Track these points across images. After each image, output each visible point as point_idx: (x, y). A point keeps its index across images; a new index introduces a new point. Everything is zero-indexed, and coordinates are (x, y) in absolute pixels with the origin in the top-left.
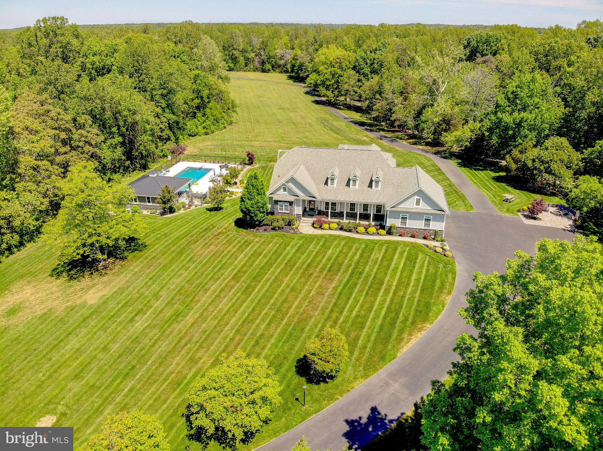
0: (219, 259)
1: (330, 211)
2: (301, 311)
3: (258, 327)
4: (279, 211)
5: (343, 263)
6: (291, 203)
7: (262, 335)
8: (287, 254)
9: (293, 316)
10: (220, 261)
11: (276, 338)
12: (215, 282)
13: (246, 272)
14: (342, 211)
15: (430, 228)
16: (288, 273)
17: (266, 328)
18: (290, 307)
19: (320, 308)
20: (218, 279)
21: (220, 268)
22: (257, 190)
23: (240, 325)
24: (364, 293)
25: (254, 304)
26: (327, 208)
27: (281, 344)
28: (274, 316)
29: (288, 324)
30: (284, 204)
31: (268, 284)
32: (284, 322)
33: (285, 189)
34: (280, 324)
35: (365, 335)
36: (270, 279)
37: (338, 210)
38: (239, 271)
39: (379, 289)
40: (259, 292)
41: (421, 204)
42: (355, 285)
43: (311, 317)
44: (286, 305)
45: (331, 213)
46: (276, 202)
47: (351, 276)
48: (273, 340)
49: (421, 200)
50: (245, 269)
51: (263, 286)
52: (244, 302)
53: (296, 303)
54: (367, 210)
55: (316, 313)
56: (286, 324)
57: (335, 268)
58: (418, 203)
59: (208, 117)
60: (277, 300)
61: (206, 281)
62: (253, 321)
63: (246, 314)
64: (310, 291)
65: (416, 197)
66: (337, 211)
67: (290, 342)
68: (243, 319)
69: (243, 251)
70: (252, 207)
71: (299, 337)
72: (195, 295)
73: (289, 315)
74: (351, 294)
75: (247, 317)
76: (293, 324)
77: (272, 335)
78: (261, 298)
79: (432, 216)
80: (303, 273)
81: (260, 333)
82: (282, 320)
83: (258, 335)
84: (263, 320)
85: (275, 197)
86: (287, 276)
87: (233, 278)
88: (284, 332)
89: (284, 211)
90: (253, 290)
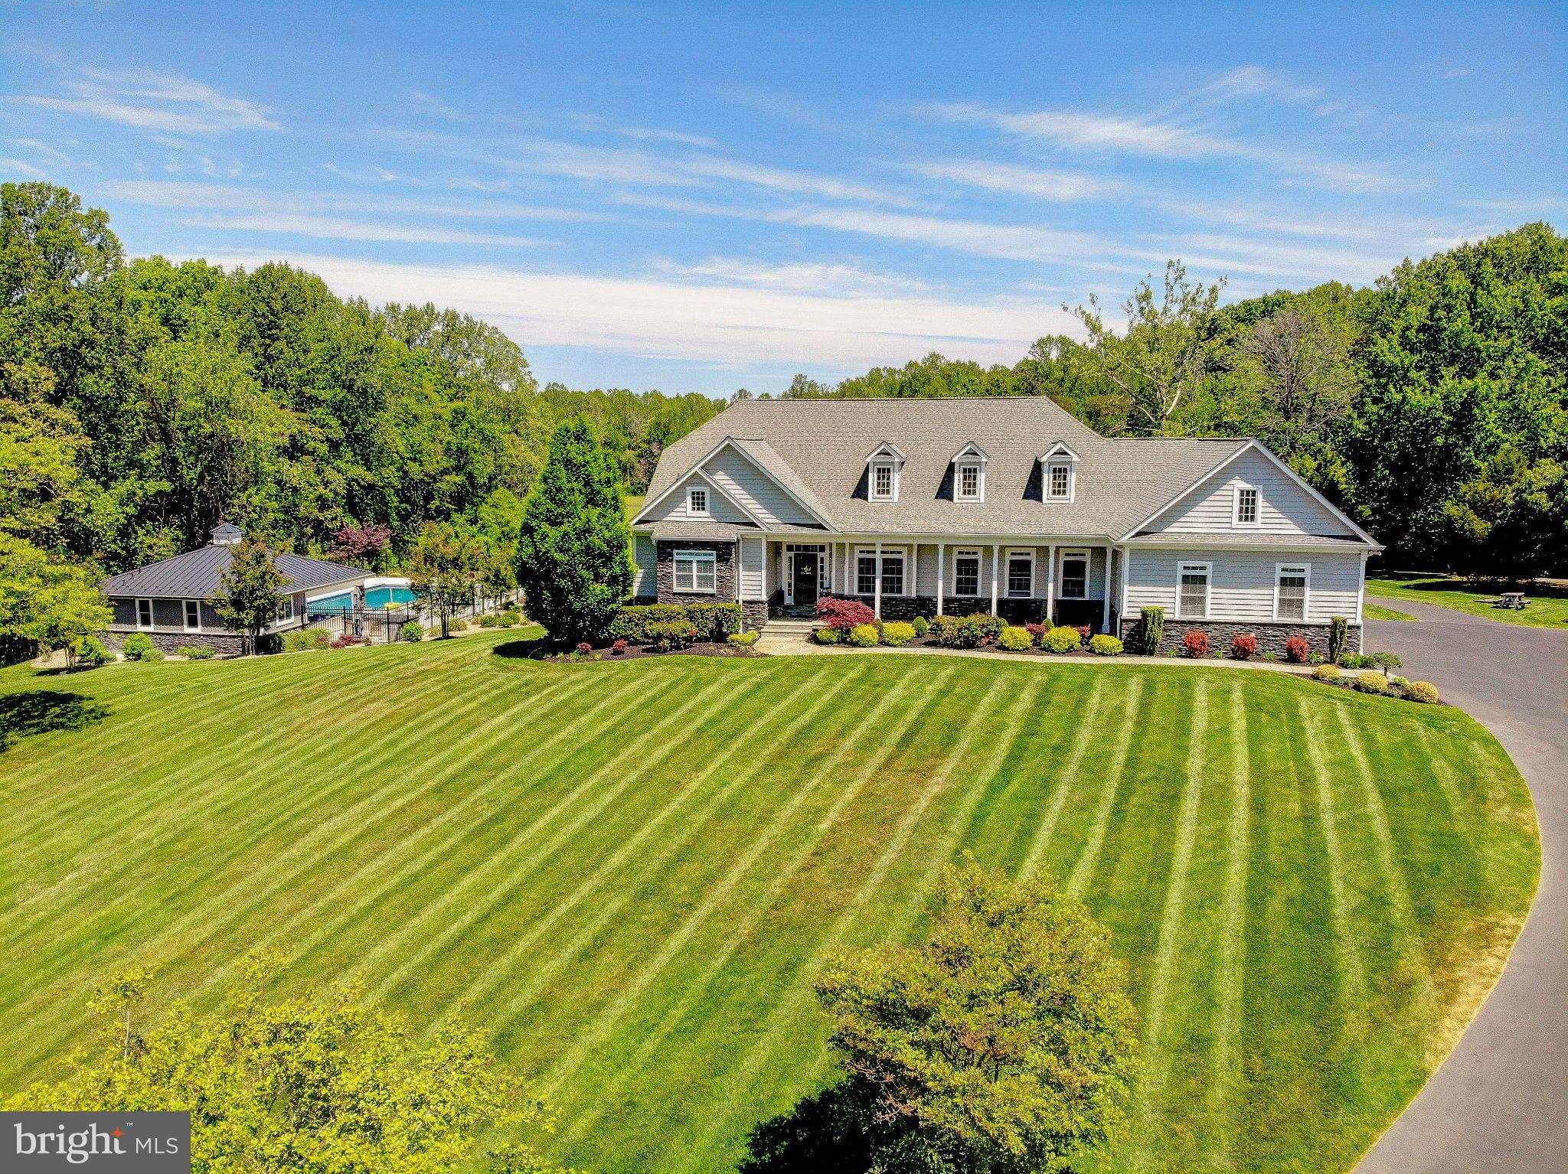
0: (391, 736)
1: (878, 594)
2: (776, 887)
3: (520, 972)
4: (676, 589)
5: (964, 722)
6: (724, 551)
7: (543, 1004)
8: (705, 705)
9: (729, 913)
10: (394, 743)
11: (623, 1018)
12: (346, 807)
13: (503, 767)
14: (926, 594)
15: (1306, 620)
16: (710, 757)
17: (568, 977)
18: (711, 879)
19: (877, 877)
20: (358, 799)
21: (388, 763)
22: (587, 484)
23: (422, 966)
24: (1102, 813)
25: (517, 876)
26: (866, 584)
27: (649, 1046)
28: (620, 919)
29: (698, 951)
30: (695, 557)
31: (608, 798)
32: (677, 941)
33: (699, 501)
34: (649, 951)
35: (1177, 980)
36: (615, 781)
37: (910, 589)
38: (472, 766)
39: (1173, 799)
40: (553, 828)
41: (1259, 515)
42: (1047, 786)
43: (834, 912)
44: (692, 870)
45: (883, 601)
46: (666, 549)
47: (1014, 758)
48: (602, 1031)
49: (1260, 497)
50: (504, 757)
51: (577, 809)
52: (466, 870)
53: (747, 860)
54: (1028, 587)
55: (862, 896)
56: (688, 949)
57: (931, 734)
58: (1248, 512)
59: (484, 527)
60: (645, 851)
61: (304, 805)
62: (499, 946)
63: (468, 918)
64: (819, 813)
65: (1239, 484)
66: (904, 594)
67: (709, 1034)
68: (443, 937)
69: (507, 707)
70: (561, 550)
71: (764, 1008)
72: (234, 855)
73: (706, 907)
74: (1034, 818)
75: (470, 930)
76: (730, 946)
77: (597, 1007)
78: (563, 850)
79: (1307, 566)
80: (782, 754)
81: (528, 995)
82: (667, 932)
83: (515, 1005)
84: (554, 940)
85: (660, 531)
86: (699, 768)
87: (438, 789)
88: (671, 985)
89: (695, 589)
90: (524, 825)
